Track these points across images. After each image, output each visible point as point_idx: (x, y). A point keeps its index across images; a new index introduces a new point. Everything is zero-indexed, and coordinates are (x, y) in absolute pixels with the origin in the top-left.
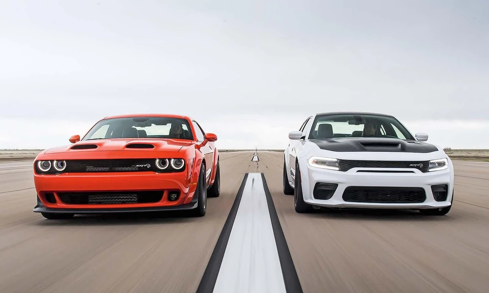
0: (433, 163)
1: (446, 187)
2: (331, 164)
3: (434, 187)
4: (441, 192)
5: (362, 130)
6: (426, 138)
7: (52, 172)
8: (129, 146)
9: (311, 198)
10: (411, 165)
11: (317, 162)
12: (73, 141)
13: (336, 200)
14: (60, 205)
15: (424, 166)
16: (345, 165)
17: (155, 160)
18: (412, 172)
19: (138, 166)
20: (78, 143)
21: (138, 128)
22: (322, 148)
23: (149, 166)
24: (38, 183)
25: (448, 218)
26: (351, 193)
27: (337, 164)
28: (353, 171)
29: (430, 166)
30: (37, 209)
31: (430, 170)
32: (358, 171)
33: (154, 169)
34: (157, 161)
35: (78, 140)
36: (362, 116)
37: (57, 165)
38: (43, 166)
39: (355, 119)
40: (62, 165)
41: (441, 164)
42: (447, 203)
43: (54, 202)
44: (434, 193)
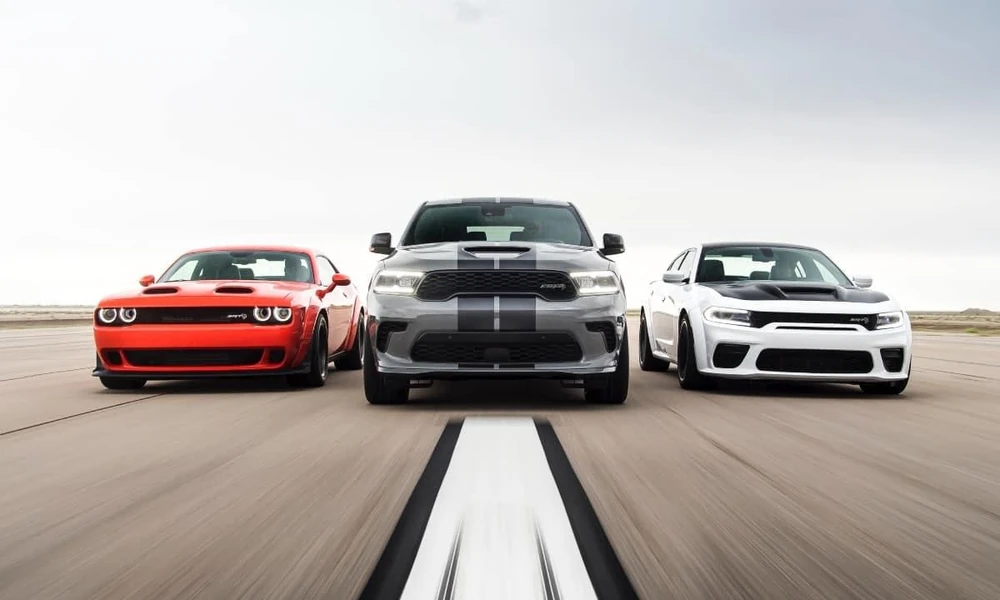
0: (882, 318)
1: (900, 352)
2: (739, 317)
3: (885, 352)
4: (894, 358)
5: (769, 271)
6: (868, 283)
7: (118, 323)
8: (219, 290)
9: (710, 367)
10: (853, 320)
11: (717, 315)
12: (145, 283)
13: (748, 368)
14: (127, 367)
15: (871, 322)
16: (759, 319)
17: (253, 308)
18: (854, 329)
19: (230, 316)
20: (152, 286)
21: (240, 266)
22: (724, 295)
23: (244, 316)
24: (99, 337)
25: (903, 397)
26: (769, 358)
27: (748, 319)
28: (771, 328)
29: (879, 321)
30: (96, 373)
31: (878, 328)
32: (778, 328)
33: (252, 320)
34: (256, 310)
35: (152, 281)
36: (773, 249)
37: (125, 313)
38: (107, 316)
39: (762, 252)
40: (131, 314)
41: (892, 319)
42: (901, 375)
43: (120, 363)
44: (884, 359)
